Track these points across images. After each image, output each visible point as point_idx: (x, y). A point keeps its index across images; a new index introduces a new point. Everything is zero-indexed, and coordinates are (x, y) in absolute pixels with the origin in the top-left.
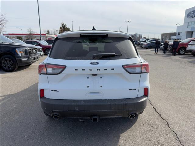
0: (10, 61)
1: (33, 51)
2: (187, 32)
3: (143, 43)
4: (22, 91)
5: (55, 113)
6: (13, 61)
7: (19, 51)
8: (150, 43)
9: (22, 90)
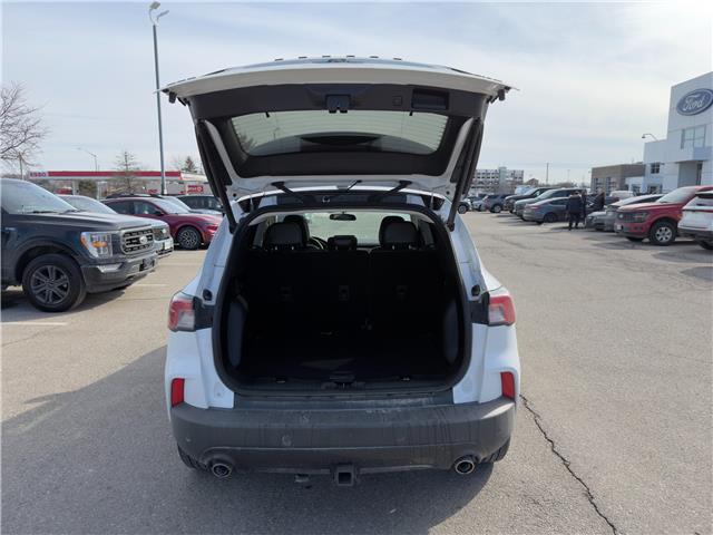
0: (58, 275)
1: (137, 239)
2: (682, 163)
3: (525, 203)
4: (101, 382)
5: (216, 456)
6: (69, 274)
7: (92, 239)
8: (551, 203)
9: (101, 377)
